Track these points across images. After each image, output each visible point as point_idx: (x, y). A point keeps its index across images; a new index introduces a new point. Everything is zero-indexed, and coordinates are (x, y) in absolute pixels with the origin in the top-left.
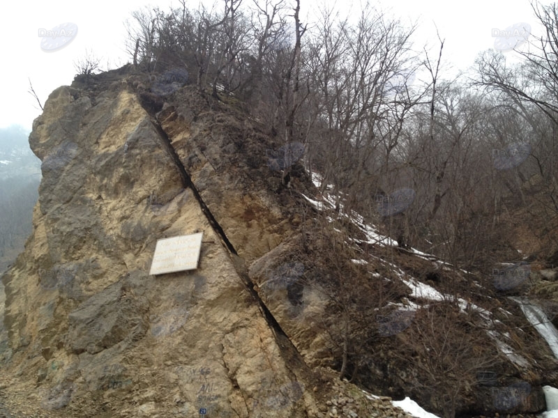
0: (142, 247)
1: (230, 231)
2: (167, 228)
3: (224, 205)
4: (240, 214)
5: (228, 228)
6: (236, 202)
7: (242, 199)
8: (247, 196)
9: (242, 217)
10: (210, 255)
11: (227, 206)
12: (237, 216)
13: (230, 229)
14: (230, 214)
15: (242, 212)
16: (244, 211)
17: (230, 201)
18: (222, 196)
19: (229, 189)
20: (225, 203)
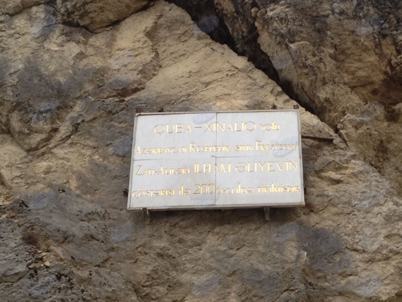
0: (56, 130)
1: (350, 121)
2: (136, 90)
3: (332, 51)
4: (372, 83)
5: (344, 113)
6: (366, 49)
7: (378, 45)
8: (389, 40)
9: (375, 92)
10: (333, 175)
11: (340, 56)
12: (364, 86)
13: (349, 116)
14: (347, 78)
15: (378, 78)
16: (382, 77)
17: (349, 44)
18: (327, 26)
19: (342, 13)
20: (335, 47)
